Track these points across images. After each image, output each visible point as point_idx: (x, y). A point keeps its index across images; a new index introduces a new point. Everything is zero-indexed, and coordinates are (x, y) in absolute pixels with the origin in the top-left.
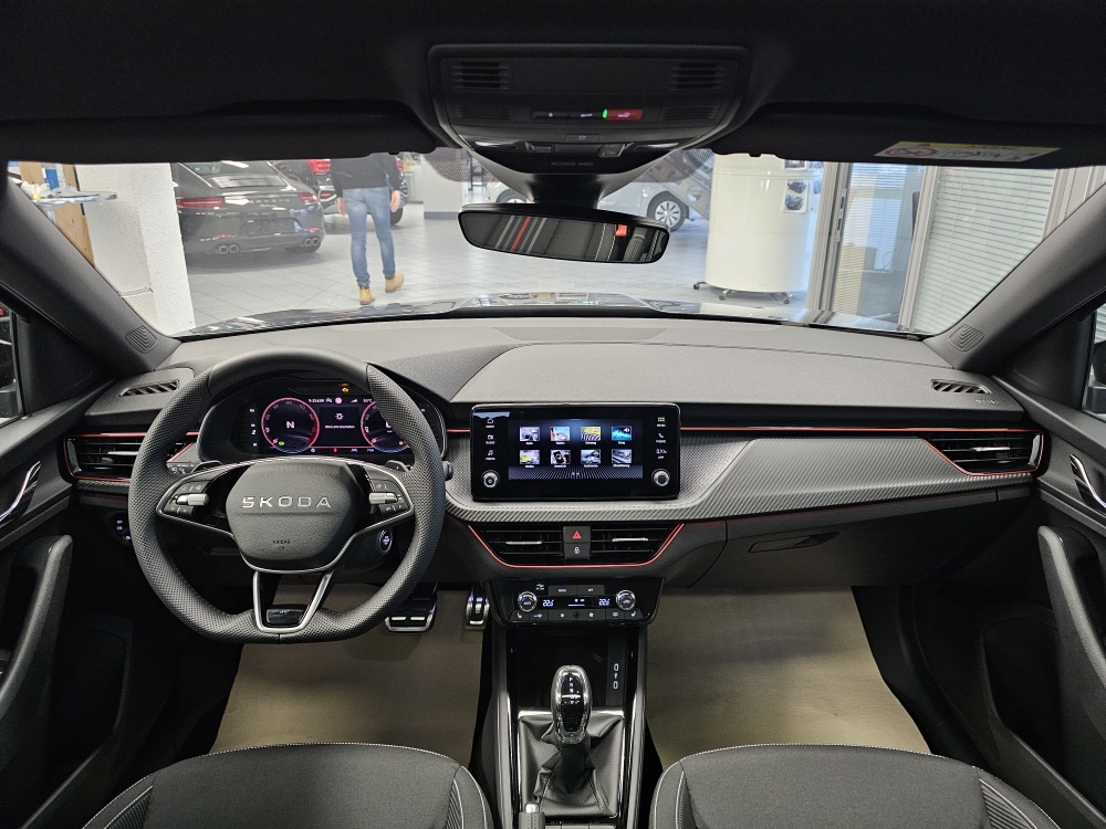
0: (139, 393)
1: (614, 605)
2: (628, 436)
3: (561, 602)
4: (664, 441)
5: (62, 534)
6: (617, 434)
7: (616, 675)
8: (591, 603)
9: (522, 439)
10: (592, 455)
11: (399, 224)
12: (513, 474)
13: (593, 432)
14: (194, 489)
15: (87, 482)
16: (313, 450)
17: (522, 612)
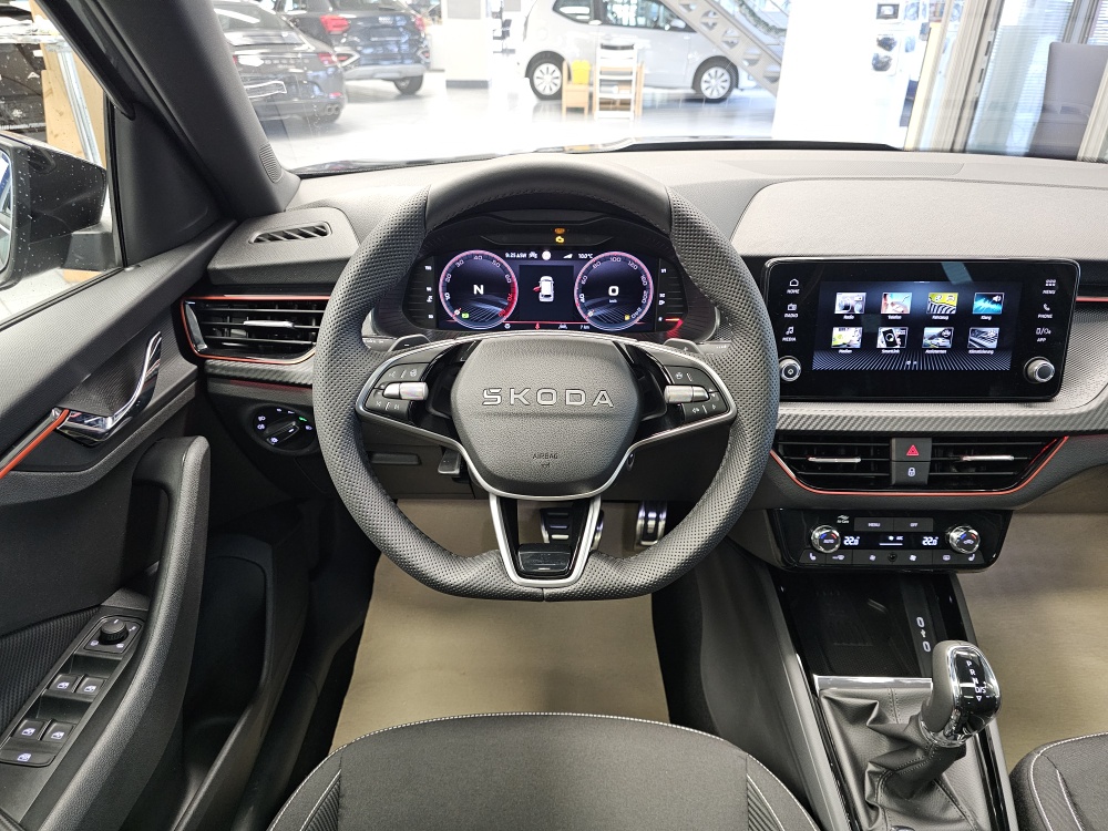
0: (273, 239)
1: (944, 545)
2: (998, 308)
3: (870, 541)
4: (1050, 316)
5: (192, 432)
6: (982, 306)
7: (923, 633)
8: (913, 541)
9: (838, 310)
10: (940, 335)
11: (420, 92)
12: (820, 363)
13: (947, 301)
14: (408, 374)
15: (219, 363)
16: (507, 326)
17: (816, 552)
